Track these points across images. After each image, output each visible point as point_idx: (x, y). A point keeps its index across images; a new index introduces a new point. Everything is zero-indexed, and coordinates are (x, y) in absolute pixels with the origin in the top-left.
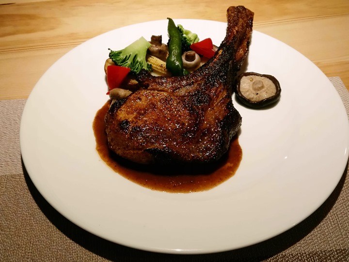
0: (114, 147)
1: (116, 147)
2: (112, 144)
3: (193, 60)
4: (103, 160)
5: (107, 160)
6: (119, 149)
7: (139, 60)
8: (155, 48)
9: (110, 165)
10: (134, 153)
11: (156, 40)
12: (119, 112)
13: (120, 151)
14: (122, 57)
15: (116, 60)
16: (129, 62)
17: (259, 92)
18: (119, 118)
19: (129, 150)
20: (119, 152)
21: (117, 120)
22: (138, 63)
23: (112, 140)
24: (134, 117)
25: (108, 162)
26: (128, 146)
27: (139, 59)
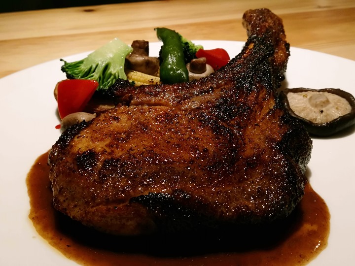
0: (65, 205)
1: (69, 205)
2: (61, 199)
3: (204, 72)
4: (43, 236)
5: (50, 235)
6: (75, 206)
7: (113, 73)
8: (139, 59)
9: (56, 245)
10: (109, 210)
11: (140, 47)
12: (76, 139)
13: (77, 209)
14: (84, 68)
15: (74, 73)
16: (96, 76)
17: (324, 109)
18: (76, 150)
19: (98, 204)
20: (76, 213)
21: (73, 154)
22: (112, 77)
23: (61, 191)
24: (106, 146)
25: (52, 239)
26: (93, 198)
27: (112, 70)
